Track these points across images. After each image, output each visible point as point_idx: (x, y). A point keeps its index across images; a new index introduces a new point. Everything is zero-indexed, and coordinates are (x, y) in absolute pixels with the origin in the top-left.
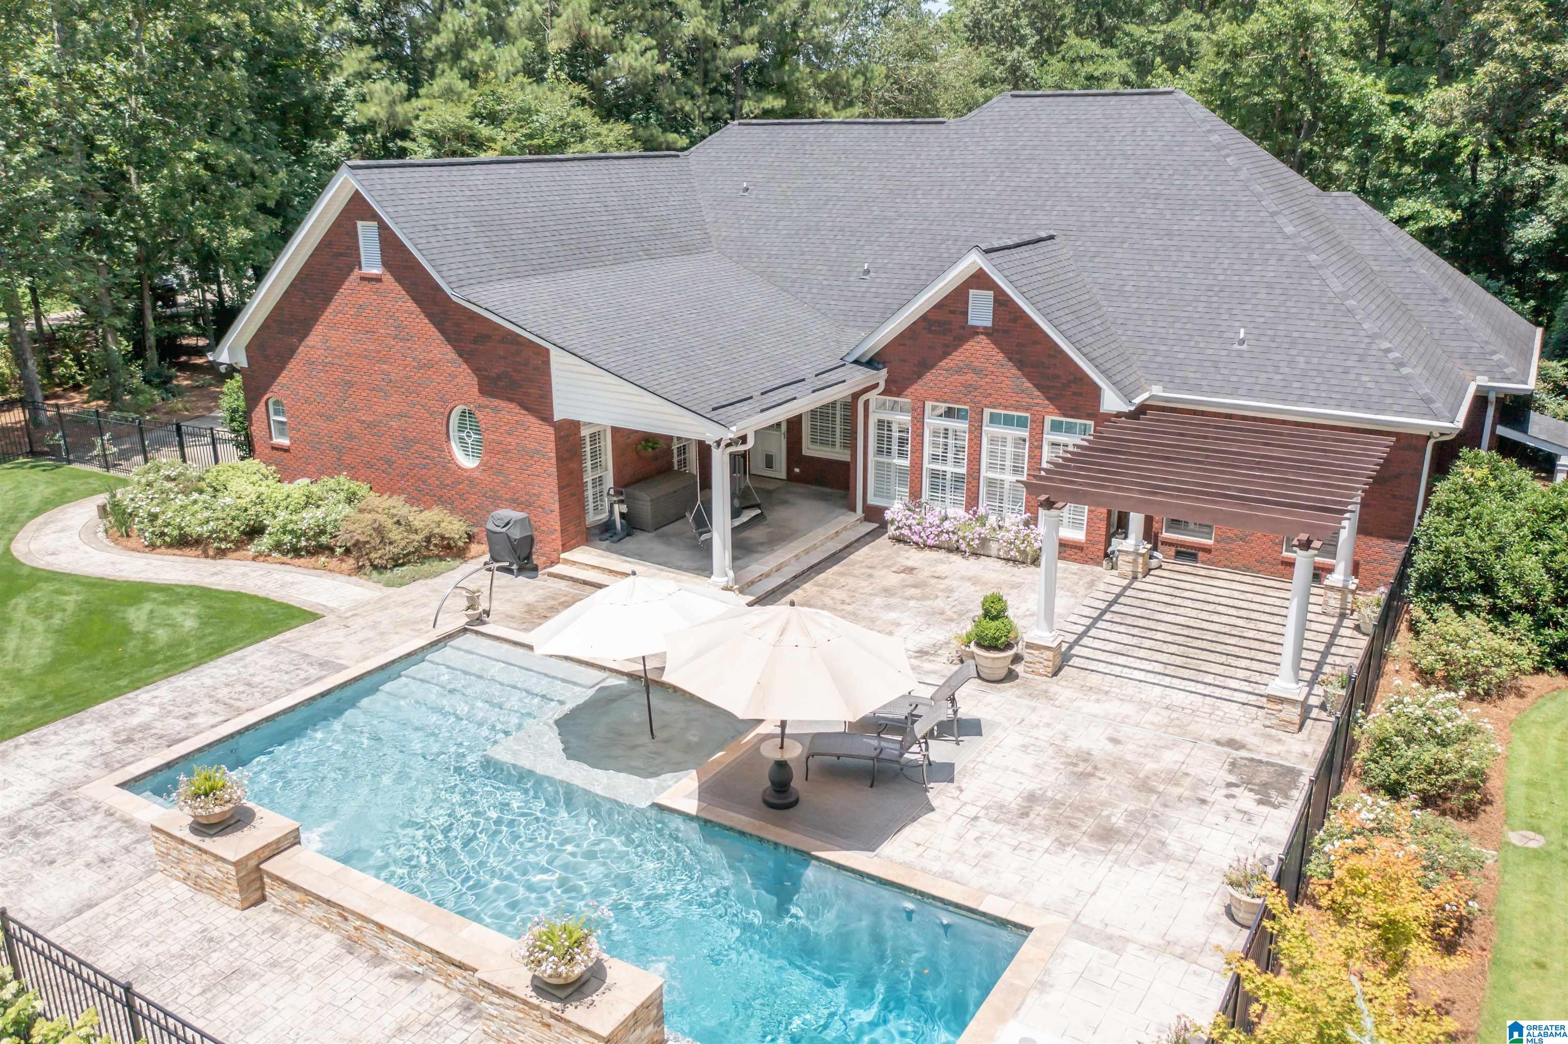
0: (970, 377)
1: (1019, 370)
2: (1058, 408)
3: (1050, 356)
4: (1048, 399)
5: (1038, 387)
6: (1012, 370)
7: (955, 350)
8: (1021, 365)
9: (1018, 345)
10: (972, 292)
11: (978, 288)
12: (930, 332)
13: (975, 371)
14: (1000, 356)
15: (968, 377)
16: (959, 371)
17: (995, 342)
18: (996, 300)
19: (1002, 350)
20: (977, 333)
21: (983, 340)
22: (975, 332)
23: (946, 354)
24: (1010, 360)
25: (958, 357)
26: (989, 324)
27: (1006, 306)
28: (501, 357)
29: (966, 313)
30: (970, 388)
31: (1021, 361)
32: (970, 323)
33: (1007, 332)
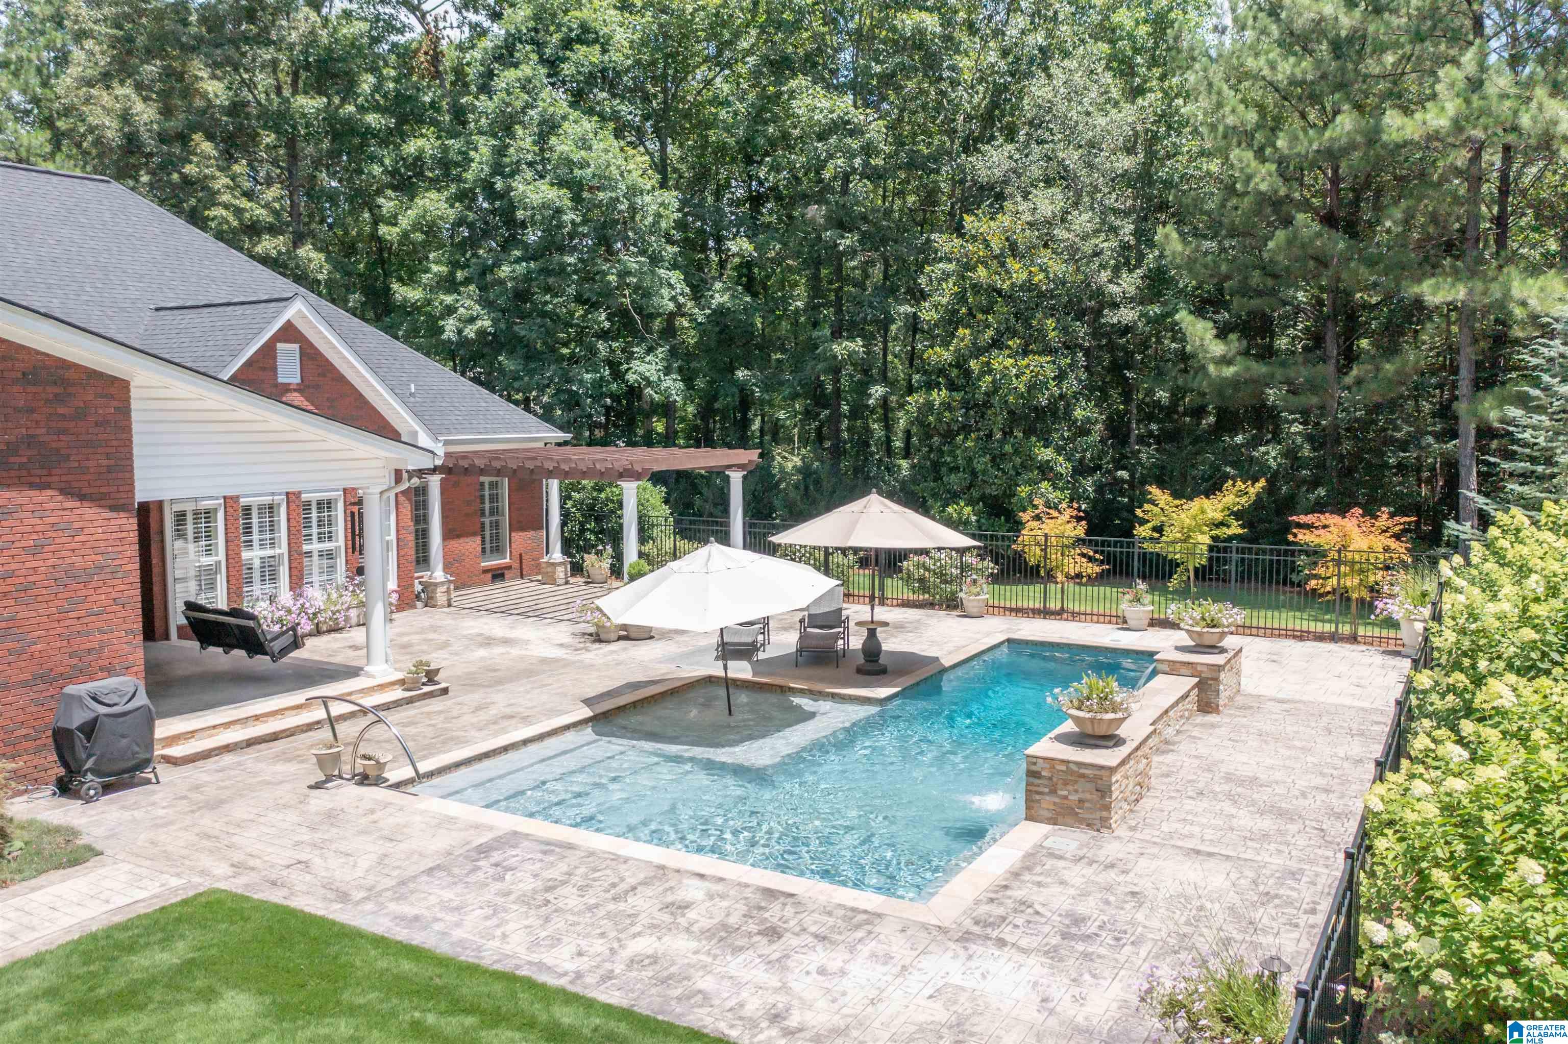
10: (280, 345)
11: (287, 341)
17: (306, 399)
18: (302, 352)
20: (290, 390)
22: (286, 388)
26: (297, 380)
27: (312, 357)
28: (21, 411)
29: (275, 370)
32: (280, 380)
33: (317, 387)
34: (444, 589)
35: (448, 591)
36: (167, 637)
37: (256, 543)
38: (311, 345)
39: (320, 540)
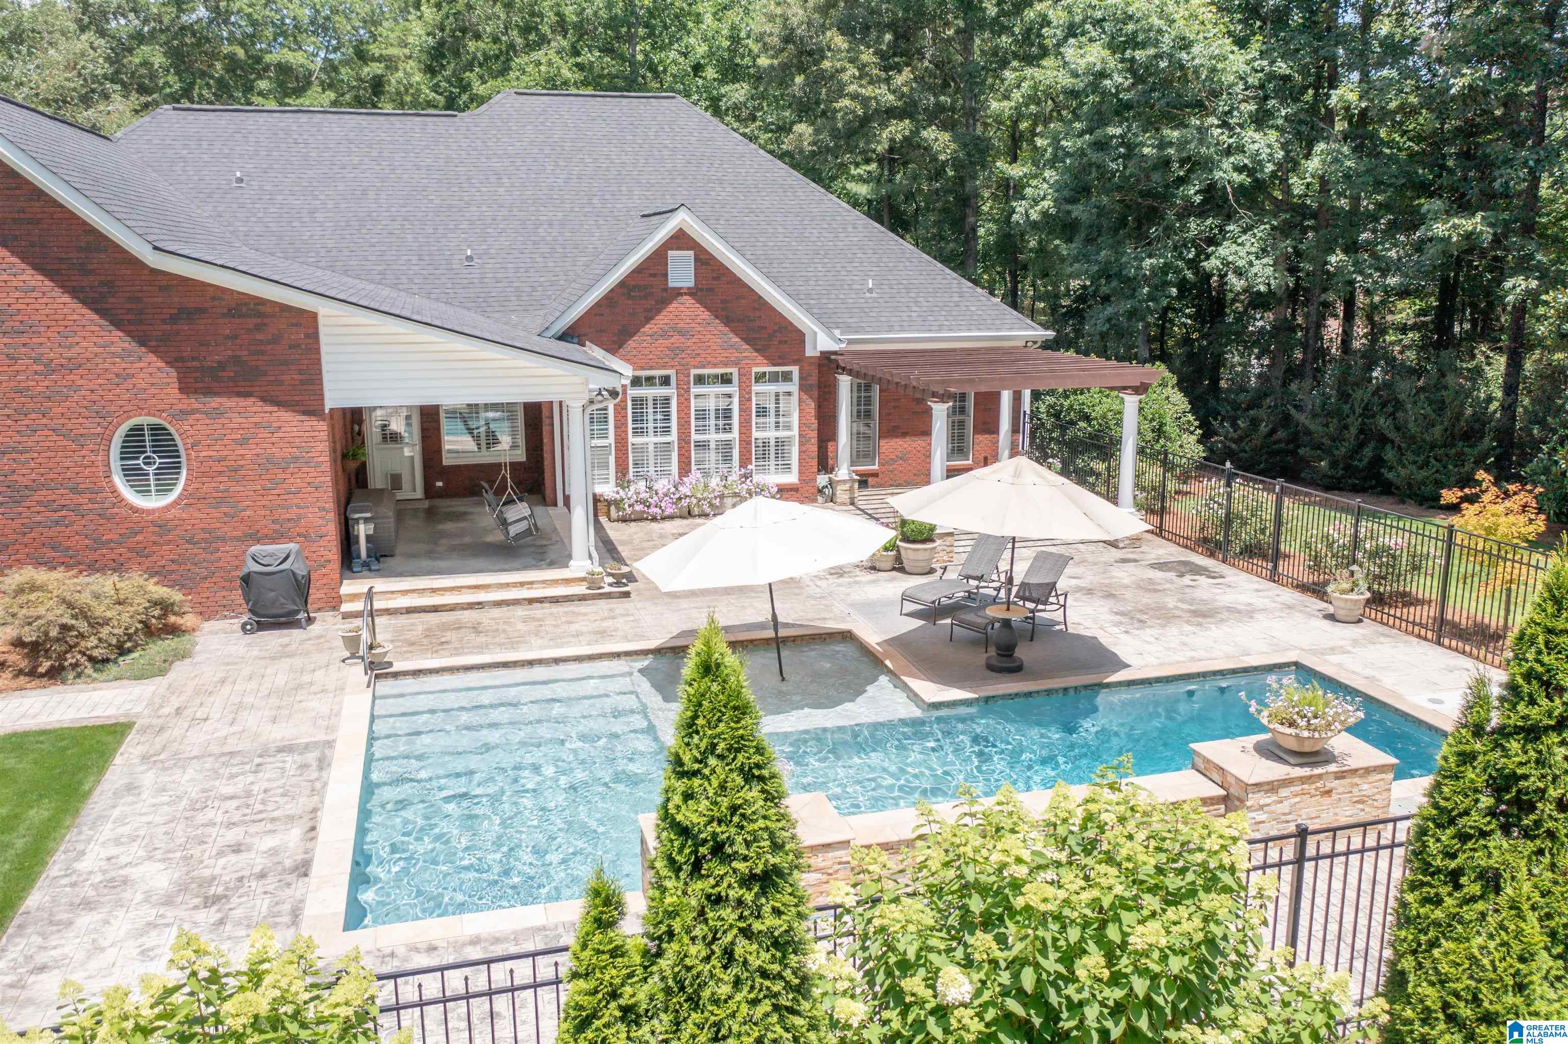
0: (676, 339)
1: (726, 325)
2: (766, 358)
3: (755, 309)
4: (757, 350)
5: (747, 340)
6: (719, 327)
7: (659, 311)
8: (727, 321)
9: (723, 302)
10: (670, 253)
11: (679, 248)
12: (629, 297)
13: (681, 333)
14: (706, 315)
15: (672, 340)
16: (664, 335)
17: (699, 301)
18: (697, 259)
19: (708, 308)
20: (681, 294)
21: (688, 300)
22: (678, 293)
23: (648, 320)
24: (717, 317)
25: (662, 320)
26: (691, 284)
27: (707, 264)
28: (227, 337)
29: (666, 275)
30: (675, 351)
31: (727, 318)
32: (671, 285)
33: (711, 290)
34: (847, 486)
35: (851, 490)
36: (555, 505)
37: (651, 430)
38: (706, 252)
39: (717, 429)
